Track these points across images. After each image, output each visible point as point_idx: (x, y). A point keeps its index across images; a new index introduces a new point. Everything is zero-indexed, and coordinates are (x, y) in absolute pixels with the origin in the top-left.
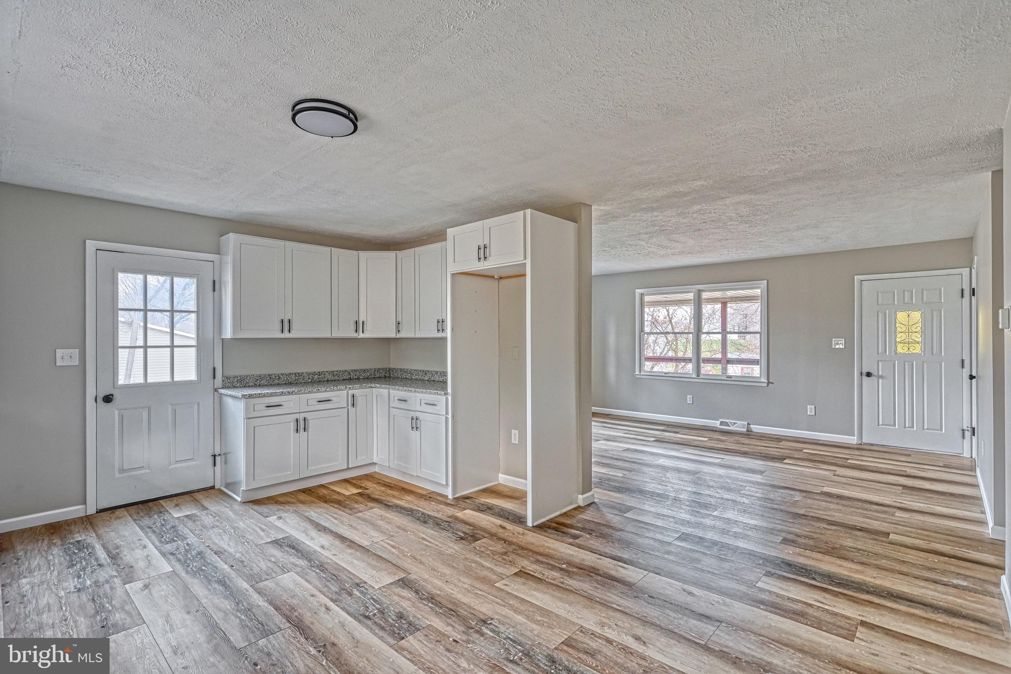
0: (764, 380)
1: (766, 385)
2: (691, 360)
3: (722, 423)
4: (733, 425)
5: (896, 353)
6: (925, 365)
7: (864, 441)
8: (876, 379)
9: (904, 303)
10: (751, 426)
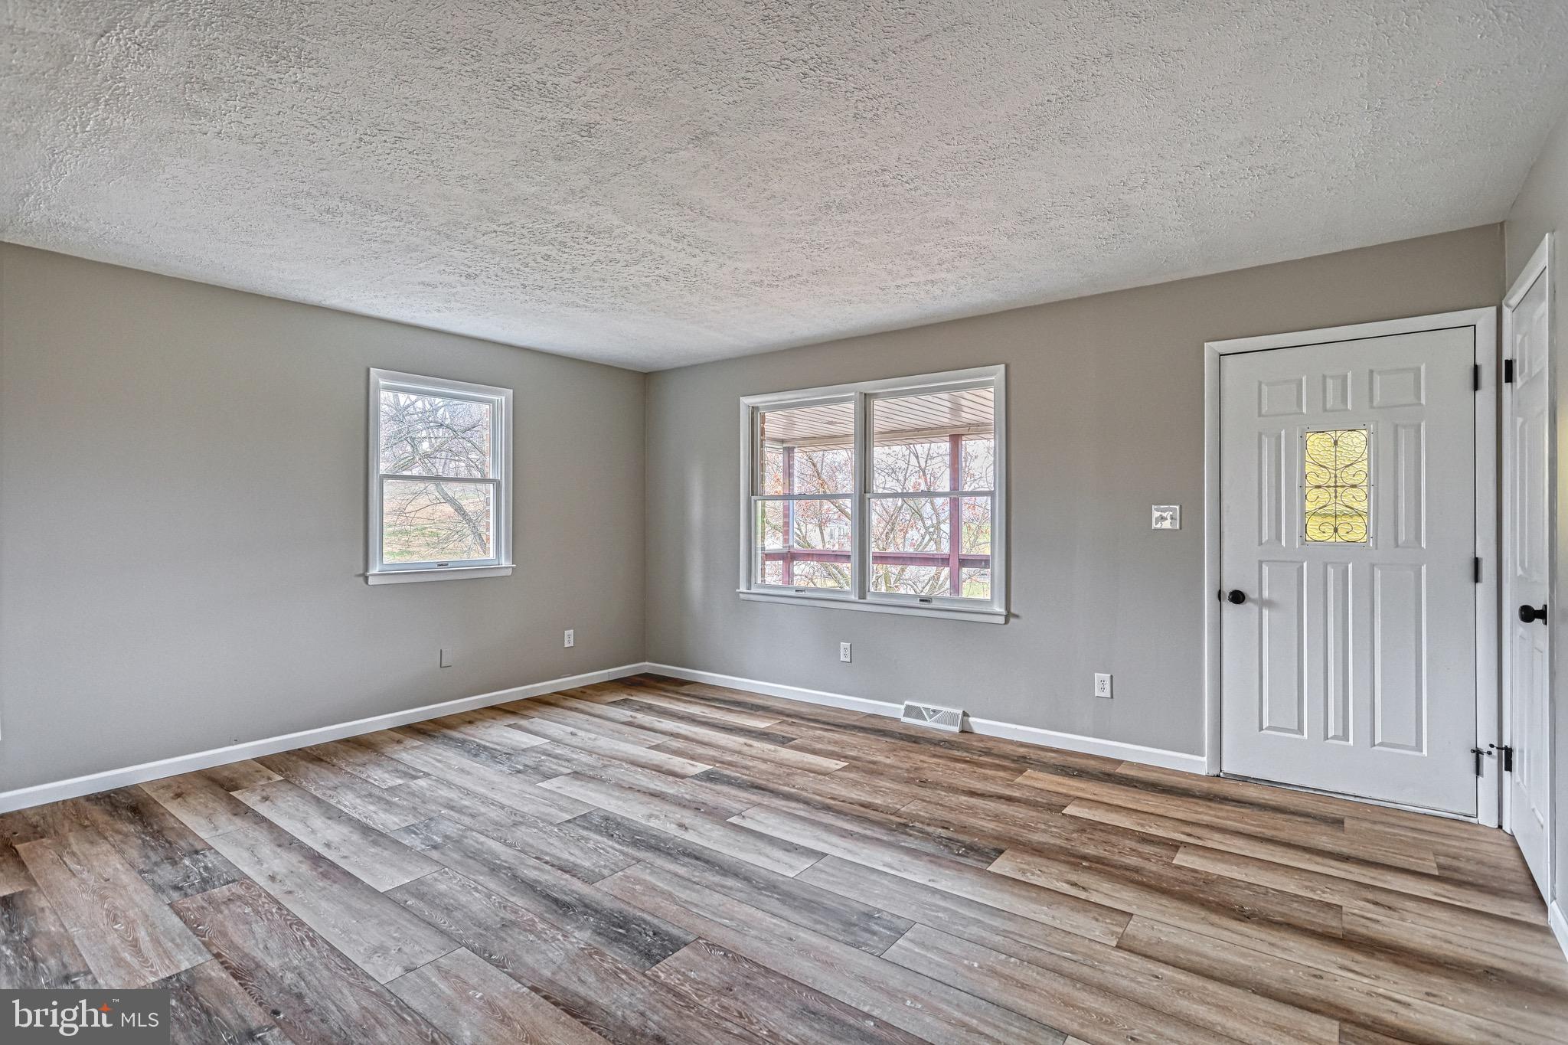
0: (999, 608)
1: (1002, 620)
2: (849, 557)
3: (910, 711)
4: (931, 717)
5: (1304, 542)
6: (1378, 574)
7: (1225, 769)
8: (1256, 609)
9: (1325, 410)
10: (971, 719)
